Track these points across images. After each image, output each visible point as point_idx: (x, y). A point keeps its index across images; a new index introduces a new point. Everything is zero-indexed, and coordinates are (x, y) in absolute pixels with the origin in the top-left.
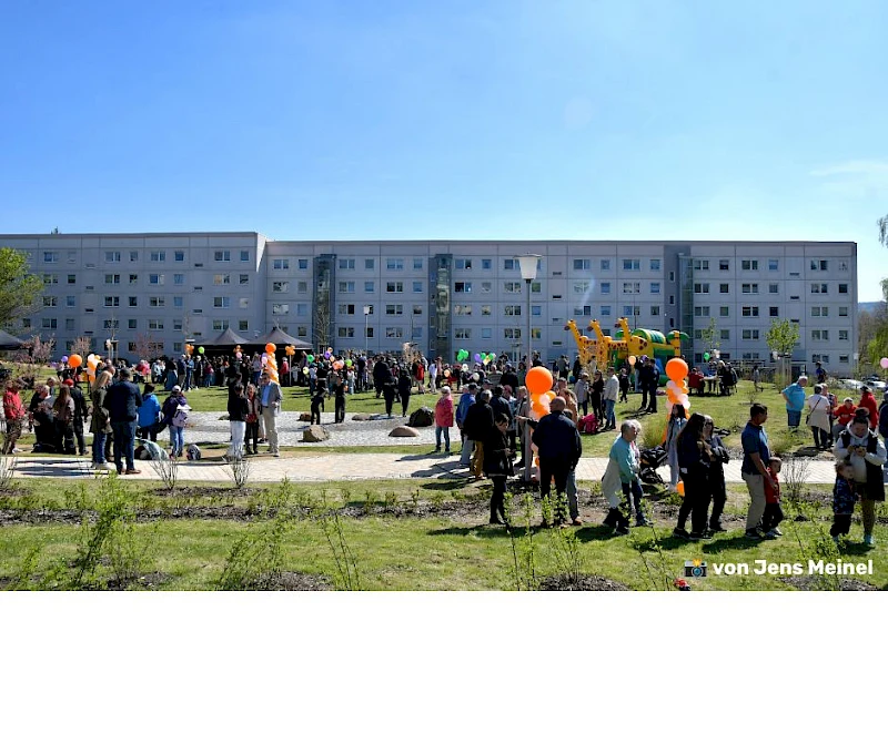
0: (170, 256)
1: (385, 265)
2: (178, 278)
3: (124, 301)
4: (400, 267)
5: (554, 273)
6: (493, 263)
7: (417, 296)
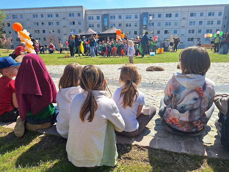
0: (54, 15)
1: (125, 17)
2: (58, 23)
3: (41, 32)
4: (130, 18)
5: (183, 18)
6: (162, 16)
7: (136, 28)
